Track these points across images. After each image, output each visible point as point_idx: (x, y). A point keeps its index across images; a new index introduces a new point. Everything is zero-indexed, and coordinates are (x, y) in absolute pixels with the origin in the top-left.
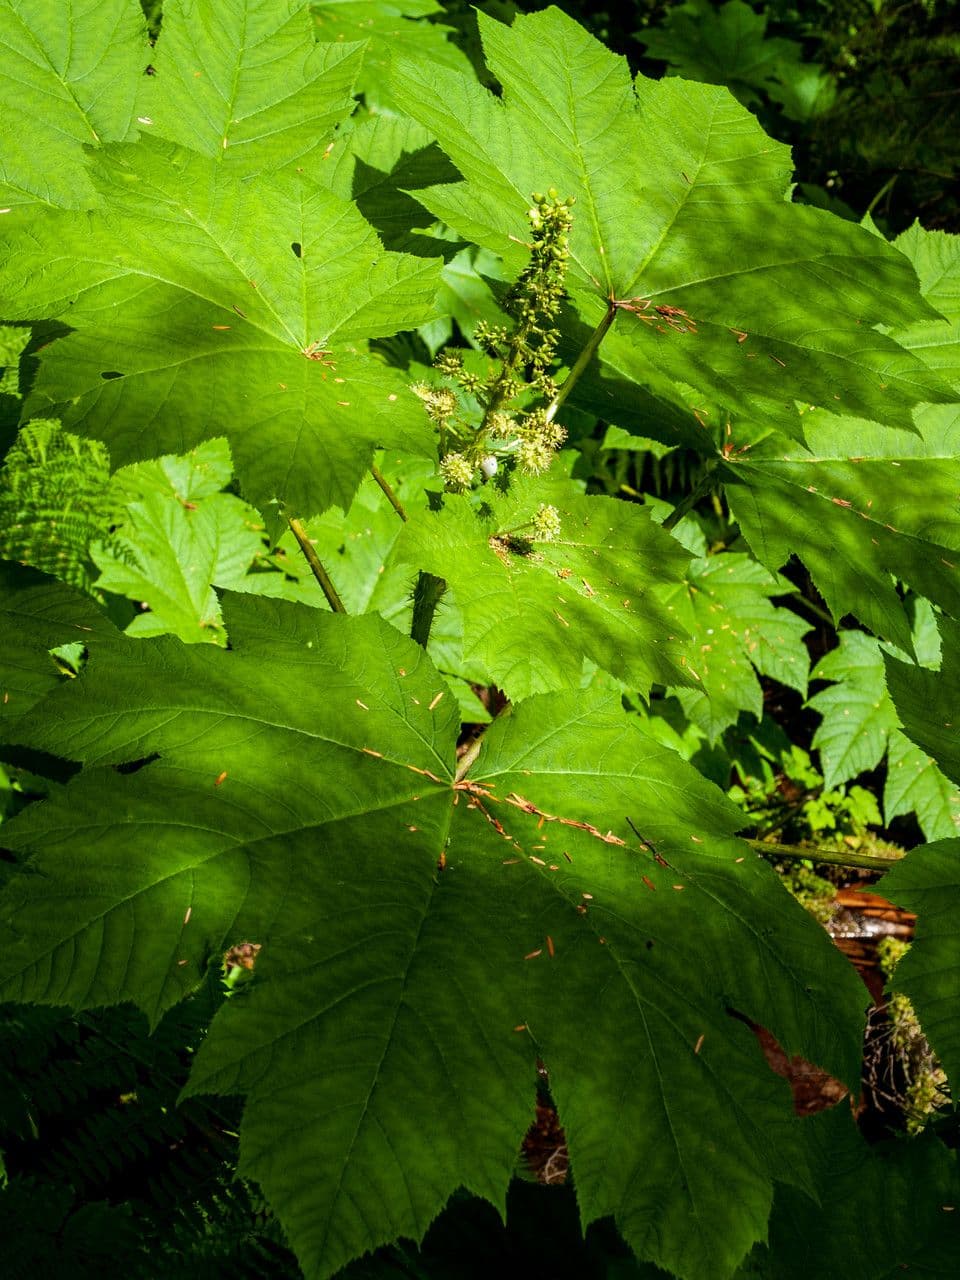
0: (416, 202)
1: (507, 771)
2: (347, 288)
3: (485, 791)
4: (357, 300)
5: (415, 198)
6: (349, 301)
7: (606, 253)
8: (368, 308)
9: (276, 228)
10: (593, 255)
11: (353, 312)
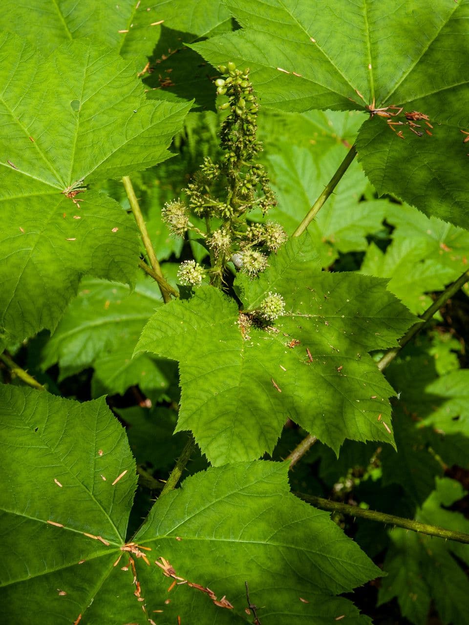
0: (195, 52)
1: (165, 536)
2: (108, 136)
3: (143, 555)
4: (114, 145)
5: (194, 49)
6: (107, 145)
7: (374, 68)
8: (121, 150)
9: (60, 89)
10: (362, 72)
11: (109, 155)
